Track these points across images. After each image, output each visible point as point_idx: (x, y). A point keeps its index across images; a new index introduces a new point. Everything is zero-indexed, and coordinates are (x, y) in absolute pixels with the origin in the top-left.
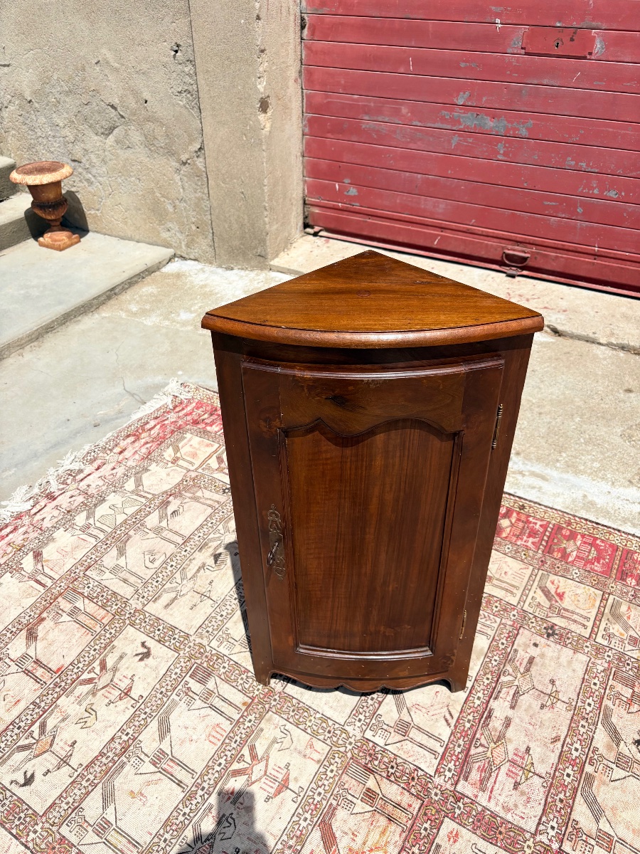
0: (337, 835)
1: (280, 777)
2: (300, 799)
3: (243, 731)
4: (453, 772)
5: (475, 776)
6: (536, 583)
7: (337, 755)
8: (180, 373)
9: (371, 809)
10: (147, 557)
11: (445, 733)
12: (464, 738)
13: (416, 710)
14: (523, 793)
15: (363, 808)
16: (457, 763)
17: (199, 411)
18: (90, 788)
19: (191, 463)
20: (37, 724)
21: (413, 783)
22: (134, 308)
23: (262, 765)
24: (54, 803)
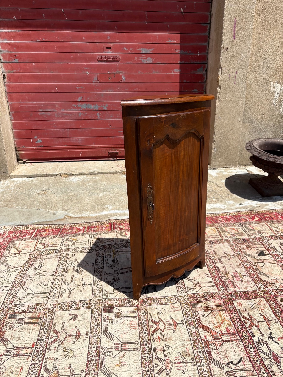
0: (208, 326)
1: (172, 322)
2: (185, 324)
3: (143, 318)
4: (223, 288)
5: (229, 285)
7: (184, 304)
9: (210, 312)
10: (42, 285)
11: (211, 280)
12: (217, 278)
13: (196, 279)
14: (245, 282)
15: (207, 313)
18: (96, 376)
21: (215, 297)
23: (161, 323)
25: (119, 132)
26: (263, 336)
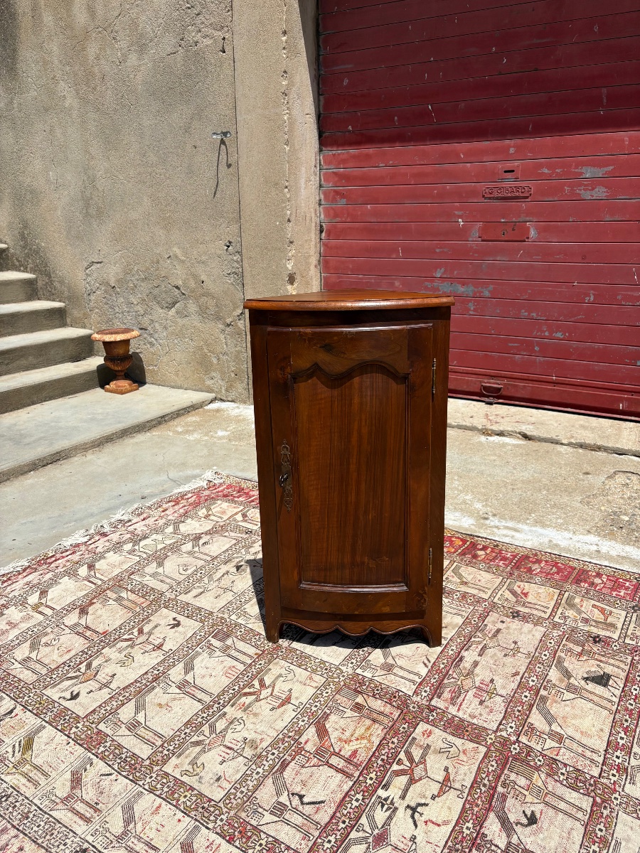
0: (329, 730)
1: (284, 697)
2: (299, 710)
3: (255, 670)
4: (428, 693)
5: (446, 695)
6: (505, 587)
7: (331, 684)
8: (215, 468)
9: (358, 715)
10: (181, 568)
11: (424, 671)
12: (439, 674)
13: (400, 658)
14: (487, 707)
15: (352, 714)
16: (432, 688)
17: (229, 490)
18: (125, 701)
19: (221, 518)
20: (85, 663)
21: (395, 700)
22: (180, 429)
23: (269, 690)
24: (95, 710)
25: (510, 345)
26: (403, 797)
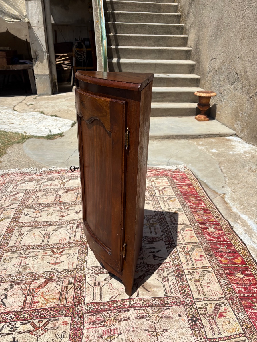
0: (46, 286)
1: (58, 262)
2: (54, 270)
3: (68, 245)
4: (90, 309)
5: (94, 318)
6: (217, 302)
7: (74, 271)
9: (61, 291)
11: (106, 299)
12: (109, 307)
13: (109, 285)
14: (98, 341)
15: (59, 288)
16: (95, 309)
18: (31, 226)
20: (43, 207)
21: (78, 299)
22: (201, 143)
23: (60, 256)
24: (23, 222)
26: (19, 333)
